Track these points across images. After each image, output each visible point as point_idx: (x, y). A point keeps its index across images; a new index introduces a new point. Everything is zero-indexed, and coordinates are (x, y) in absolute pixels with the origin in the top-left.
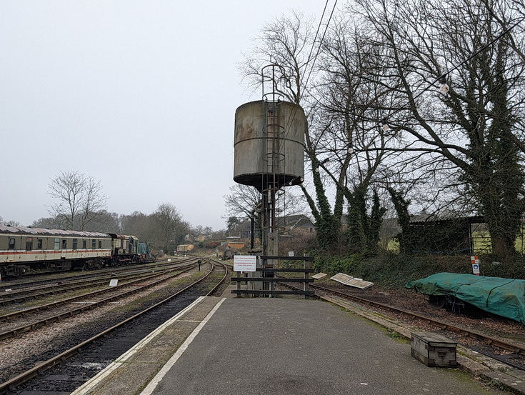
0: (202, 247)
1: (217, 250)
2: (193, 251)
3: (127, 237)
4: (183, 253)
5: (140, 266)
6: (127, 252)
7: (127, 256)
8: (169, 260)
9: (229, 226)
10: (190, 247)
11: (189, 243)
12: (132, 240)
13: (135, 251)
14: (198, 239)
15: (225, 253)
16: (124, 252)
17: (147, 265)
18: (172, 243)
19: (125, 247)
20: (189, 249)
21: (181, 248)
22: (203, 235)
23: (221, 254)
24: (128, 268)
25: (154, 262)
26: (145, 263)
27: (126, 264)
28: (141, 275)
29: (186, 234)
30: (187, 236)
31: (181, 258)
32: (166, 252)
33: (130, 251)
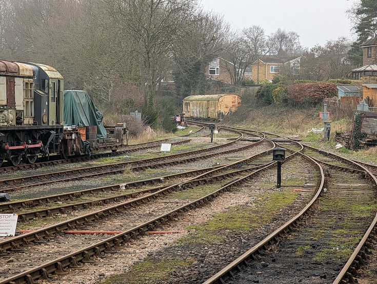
0: (269, 102)
1: (325, 115)
2: (237, 116)
3: (26, 68)
4: (207, 123)
5: (72, 166)
6: (28, 121)
7: (30, 134)
8: (166, 148)
9: (362, 28)
10: (227, 102)
11: (220, 88)
12: (41, 79)
13: (53, 118)
14: (250, 75)
15: (359, 122)
16: (19, 120)
17: (95, 163)
18: (165, 91)
19: (20, 103)
20: (224, 110)
21: (195, 104)
22: (268, 60)
23: (342, 126)
24: (34, 172)
25: (115, 154)
26: (85, 158)
27: (26, 159)
28: (86, 199)
29: (211, 58)
30: (215, 64)
31: (200, 140)
32: (150, 121)
33: (37, 117)
